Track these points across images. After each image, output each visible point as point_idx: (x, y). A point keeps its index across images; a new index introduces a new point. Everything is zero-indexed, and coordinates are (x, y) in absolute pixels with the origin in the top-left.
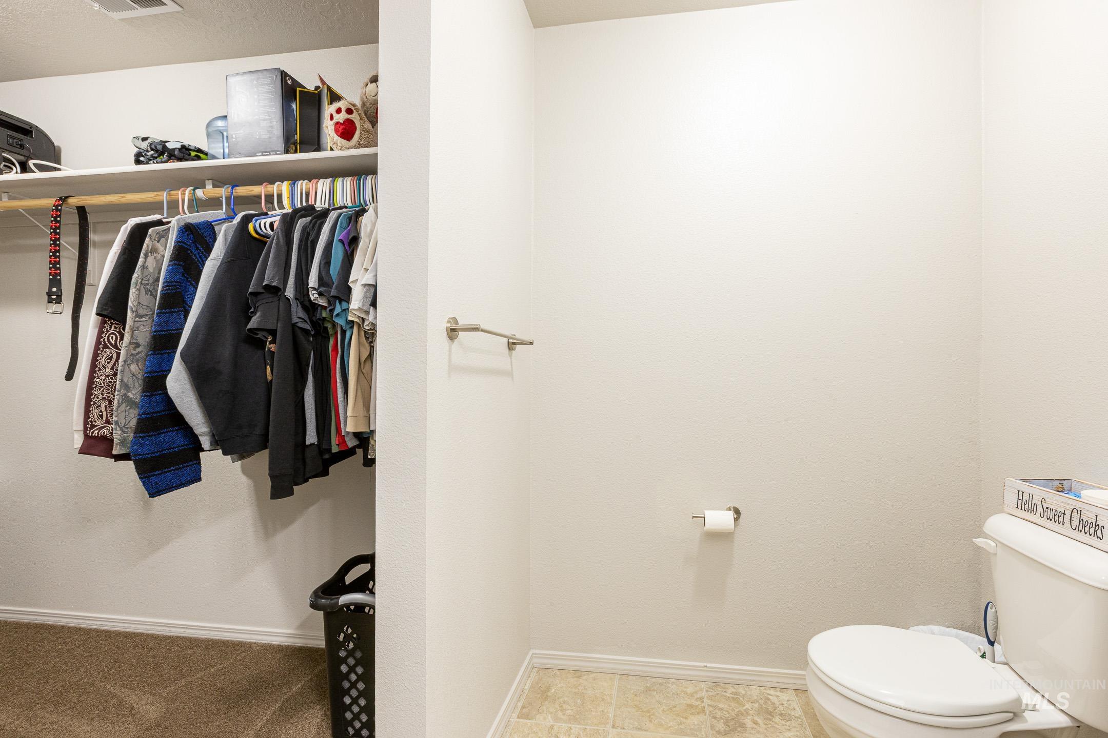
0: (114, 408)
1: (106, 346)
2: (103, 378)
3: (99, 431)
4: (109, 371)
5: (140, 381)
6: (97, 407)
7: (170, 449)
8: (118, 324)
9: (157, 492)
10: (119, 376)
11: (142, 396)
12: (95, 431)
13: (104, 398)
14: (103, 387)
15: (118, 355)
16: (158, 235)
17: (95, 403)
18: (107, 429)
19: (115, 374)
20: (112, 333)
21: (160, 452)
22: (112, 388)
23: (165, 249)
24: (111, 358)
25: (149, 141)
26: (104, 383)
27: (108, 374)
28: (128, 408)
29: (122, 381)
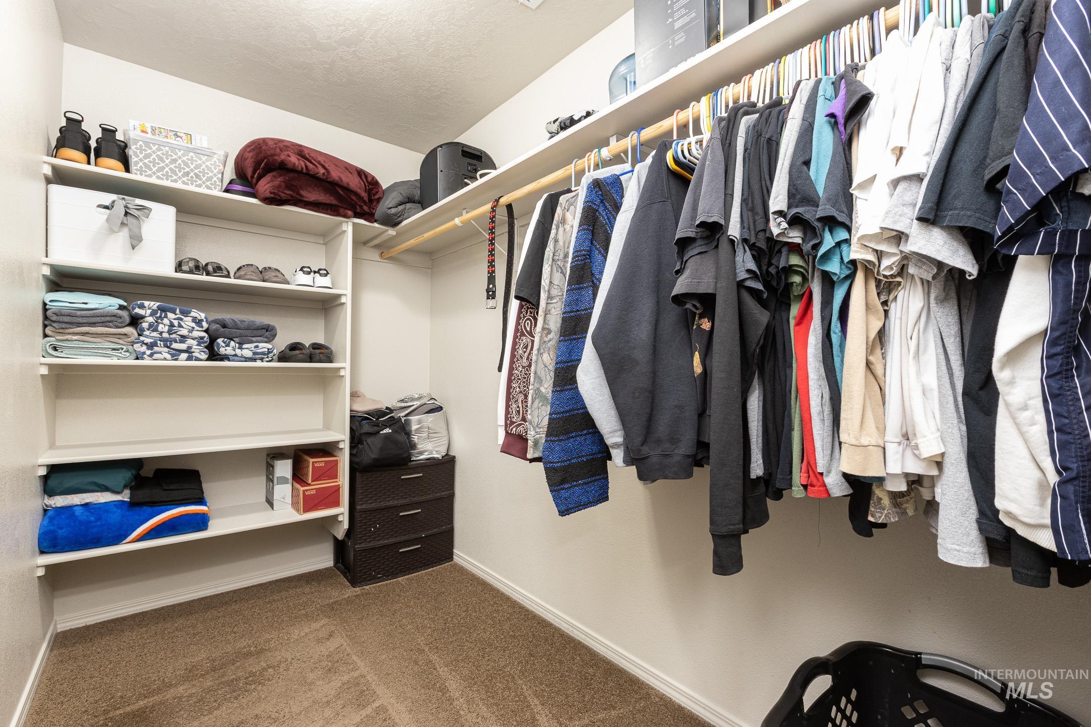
0: (529, 405)
1: (523, 334)
2: (521, 369)
3: (516, 429)
4: (525, 362)
5: (552, 374)
6: (515, 402)
7: (579, 457)
8: (532, 308)
9: (566, 510)
10: (533, 368)
11: (553, 391)
12: (513, 428)
13: (521, 392)
14: (520, 379)
15: (533, 342)
16: (568, 203)
17: (514, 397)
18: (523, 427)
19: (530, 366)
20: (528, 319)
21: (569, 460)
22: (527, 381)
23: (574, 218)
24: (526, 347)
25: (559, 121)
26: (521, 375)
27: (524, 365)
28: (541, 404)
29: (535, 373)
